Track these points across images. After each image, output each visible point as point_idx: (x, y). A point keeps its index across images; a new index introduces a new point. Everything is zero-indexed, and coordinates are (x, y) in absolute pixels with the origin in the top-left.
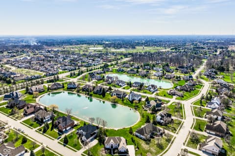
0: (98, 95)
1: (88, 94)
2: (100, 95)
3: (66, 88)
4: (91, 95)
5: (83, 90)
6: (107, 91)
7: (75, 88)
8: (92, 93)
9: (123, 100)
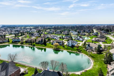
0: (40, 45)
1: (31, 45)
2: (42, 44)
3: (11, 42)
4: (34, 45)
5: (26, 42)
6: (47, 42)
7: (19, 42)
8: (34, 44)
9: (64, 47)
